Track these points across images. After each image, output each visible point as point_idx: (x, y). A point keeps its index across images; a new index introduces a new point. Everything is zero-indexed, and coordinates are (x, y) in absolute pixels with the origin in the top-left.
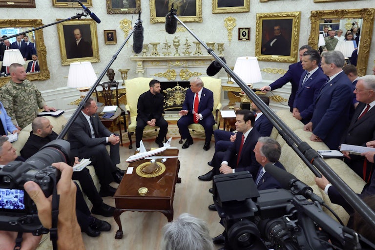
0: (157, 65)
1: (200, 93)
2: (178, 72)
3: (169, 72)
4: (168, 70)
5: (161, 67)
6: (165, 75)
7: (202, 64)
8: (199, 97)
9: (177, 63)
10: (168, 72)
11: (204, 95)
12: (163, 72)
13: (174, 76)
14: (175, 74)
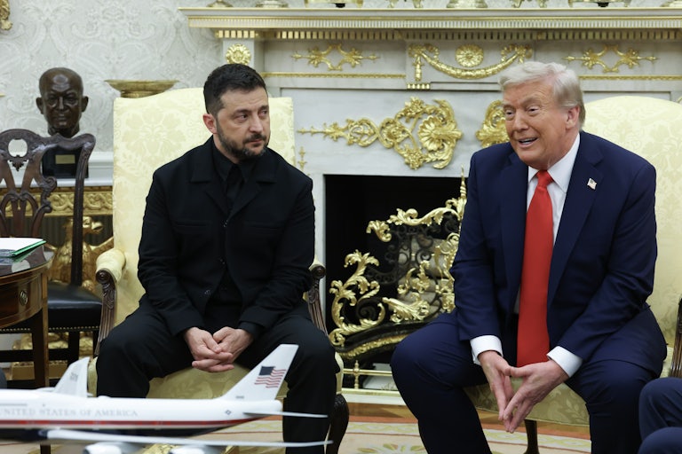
0: (347, 70)
1: (562, 171)
2: (469, 121)
3: (418, 116)
4: (407, 101)
5: (368, 84)
6: (390, 136)
7: (625, 71)
8: (558, 196)
9: (467, 61)
10: (406, 115)
11: (592, 184)
12: (379, 111)
13: (442, 140)
14: (450, 129)
